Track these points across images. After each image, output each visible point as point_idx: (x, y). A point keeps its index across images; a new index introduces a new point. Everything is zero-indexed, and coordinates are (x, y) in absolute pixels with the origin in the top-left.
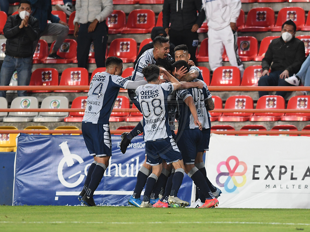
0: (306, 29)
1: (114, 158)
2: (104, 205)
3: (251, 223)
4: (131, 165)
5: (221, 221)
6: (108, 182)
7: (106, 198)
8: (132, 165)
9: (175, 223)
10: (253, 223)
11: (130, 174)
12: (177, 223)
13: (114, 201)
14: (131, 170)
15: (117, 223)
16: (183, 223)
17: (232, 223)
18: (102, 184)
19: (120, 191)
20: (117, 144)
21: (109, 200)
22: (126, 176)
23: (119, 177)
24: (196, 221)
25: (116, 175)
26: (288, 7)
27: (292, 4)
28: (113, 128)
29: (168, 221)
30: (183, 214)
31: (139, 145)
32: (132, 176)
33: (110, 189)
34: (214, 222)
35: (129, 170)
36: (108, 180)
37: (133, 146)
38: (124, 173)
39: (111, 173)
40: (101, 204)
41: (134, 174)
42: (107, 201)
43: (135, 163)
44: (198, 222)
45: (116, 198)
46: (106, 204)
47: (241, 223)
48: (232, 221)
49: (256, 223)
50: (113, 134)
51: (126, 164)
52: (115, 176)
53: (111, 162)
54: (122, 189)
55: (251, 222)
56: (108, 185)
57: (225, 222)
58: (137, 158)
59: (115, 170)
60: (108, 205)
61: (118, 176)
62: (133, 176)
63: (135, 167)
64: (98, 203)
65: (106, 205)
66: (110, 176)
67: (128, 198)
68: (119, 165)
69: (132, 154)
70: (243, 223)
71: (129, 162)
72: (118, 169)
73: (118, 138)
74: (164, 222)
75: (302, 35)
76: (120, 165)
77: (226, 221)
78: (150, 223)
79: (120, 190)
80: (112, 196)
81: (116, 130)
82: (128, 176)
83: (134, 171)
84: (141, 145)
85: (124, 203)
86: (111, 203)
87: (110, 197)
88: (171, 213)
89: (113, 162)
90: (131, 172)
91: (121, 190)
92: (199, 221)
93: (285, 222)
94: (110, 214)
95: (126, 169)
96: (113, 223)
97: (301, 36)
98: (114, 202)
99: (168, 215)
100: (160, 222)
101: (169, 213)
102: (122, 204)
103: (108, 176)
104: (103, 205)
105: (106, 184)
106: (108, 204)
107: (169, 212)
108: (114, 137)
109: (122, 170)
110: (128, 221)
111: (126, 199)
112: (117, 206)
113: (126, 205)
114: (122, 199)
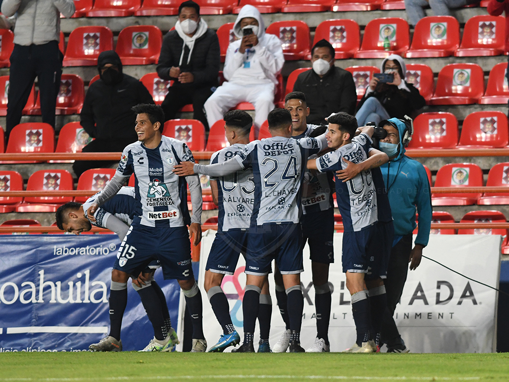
0: (362, 56)
1: (49, 273)
2: (33, 351)
3: (275, 377)
4: (76, 284)
5: (226, 374)
6: (39, 312)
7: (35, 339)
8: (79, 284)
9: (151, 378)
10: (279, 377)
11: (75, 298)
12: (154, 378)
13: (50, 343)
14: (76, 292)
15: (54, 379)
16: (164, 378)
17: (244, 377)
18: (29, 315)
19: (58, 326)
20: (54, 249)
21: (42, 341)
22: (69, 302)
23: (57, 304)
24: (185, 375)
25: (53, 301)
26: (331, 20)
27: (338, 15)
28: (46, 223)
29: (138, 375)
30: (164, 364)
31: (89, 250)
32: (79, 301)
33: (43, 324)
34: (215, 377)
35: (73, 291)
36: (38, 309)
37: (79, 253)
38: (65, 297)
39: (44, 297)
40: (28, 348)
41: (83, 297)
42: (37, 343)
43: (83, 280)
44: (188, 377)
45: (53, 338)
46: (37, 349)
47: (259, 377)
48: (244, 374)
49: (283, 376)
50: (47, 233)
51: (69, 281)
52: (51, 302)
53: (44, 278)
54: (63, 324)
55: (276, 374)
56: (38, 317)
57: (233, 376)
58: (87, 272)
59: (51, 291)
60: (39, 351)
61: (55, 302)
62: (81, 302)
63: (83, 287)
64: (24, 347)
65: (35, 350)
66: (43, 301)
67: (72, 337)
68: (57, 283)
69: (79, 266)
70: (263, 377)
71: (73, 278)
72: (56, 290)
73: (54, 239)
74: (132, 378)
75: (356, 65)
76: (59, 283)
77: (235, 374)
78: (109, 379)
79: (59, 324)
80: (47, 334)
81: (50, 227)
82: (72, 302)
83: (81, 293)
84: (93, 250)
85: (66, 347)
86: (44, 346)
87: (42, 337)
88: (143, 363)
89: (46, 279)
90: (76, 296)
91: (61, 326)
92: (189, 375)
93: (331, 375)
94: (43, 365)
95: (68, 291)
96: (48, 379)
97: (354, 67)
98: (50, 345)
99: (139, 365)
100: (126, 378)
101: (140, 363)
102: (63, 348)
103: (38, 301)
104: (31, 350)
105: (35, 316)
106: (39, 348)
107: (141, 361)
108: (48, 237)
109: (63, 293)
110: (73, 376)
111: (70, 340)
112: (55, 352)
113: (69, 350)
114: (62, 340)
